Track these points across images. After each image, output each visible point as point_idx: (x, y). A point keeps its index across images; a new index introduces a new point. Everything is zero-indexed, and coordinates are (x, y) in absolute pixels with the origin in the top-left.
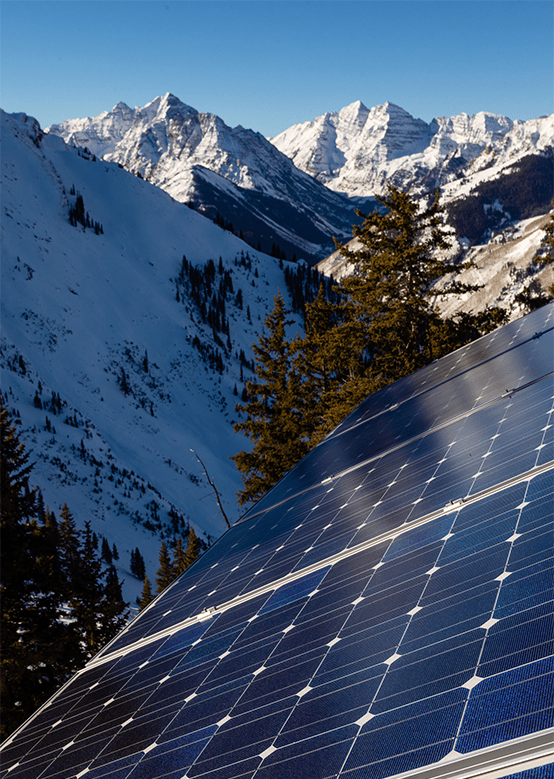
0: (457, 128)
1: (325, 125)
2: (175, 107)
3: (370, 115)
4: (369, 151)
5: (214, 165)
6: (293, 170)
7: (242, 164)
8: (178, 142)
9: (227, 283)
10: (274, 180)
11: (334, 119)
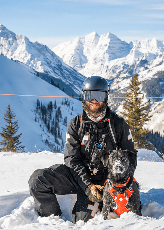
0: (143, 45)
1: (78, 43)
2: (4, 31)
3: (100, 39)
4: (100, 56)
5: (24, 60)
6: (63, 64)
7: (38, 60)
8: (5, 48)
9: (59, 113)
10: (54, 69)
11: (83, 40)
